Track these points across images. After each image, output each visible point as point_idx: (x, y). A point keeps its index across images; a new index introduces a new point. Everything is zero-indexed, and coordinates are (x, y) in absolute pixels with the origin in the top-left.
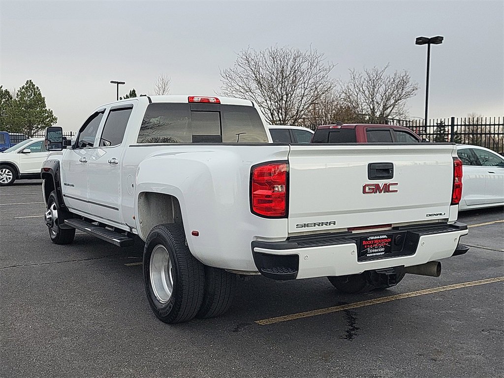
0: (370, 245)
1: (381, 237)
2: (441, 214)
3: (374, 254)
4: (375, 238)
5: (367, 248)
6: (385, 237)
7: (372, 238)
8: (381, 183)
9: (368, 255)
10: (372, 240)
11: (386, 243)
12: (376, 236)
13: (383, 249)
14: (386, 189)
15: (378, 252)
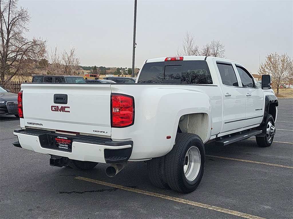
0: (60, 141)
1: (64, 138)
2: (104, 132)
3: (62, 147)
4: (61, 138)
5: (58, 142)
6: (66, 138)
7: (59, 137)
8: (60, 106)
9: (59, 147)
10: (60, 138)
11: (68, 142)
12: (62, 137)
13: (67, 146)
14: (63, 109)
15: (64, 147)
